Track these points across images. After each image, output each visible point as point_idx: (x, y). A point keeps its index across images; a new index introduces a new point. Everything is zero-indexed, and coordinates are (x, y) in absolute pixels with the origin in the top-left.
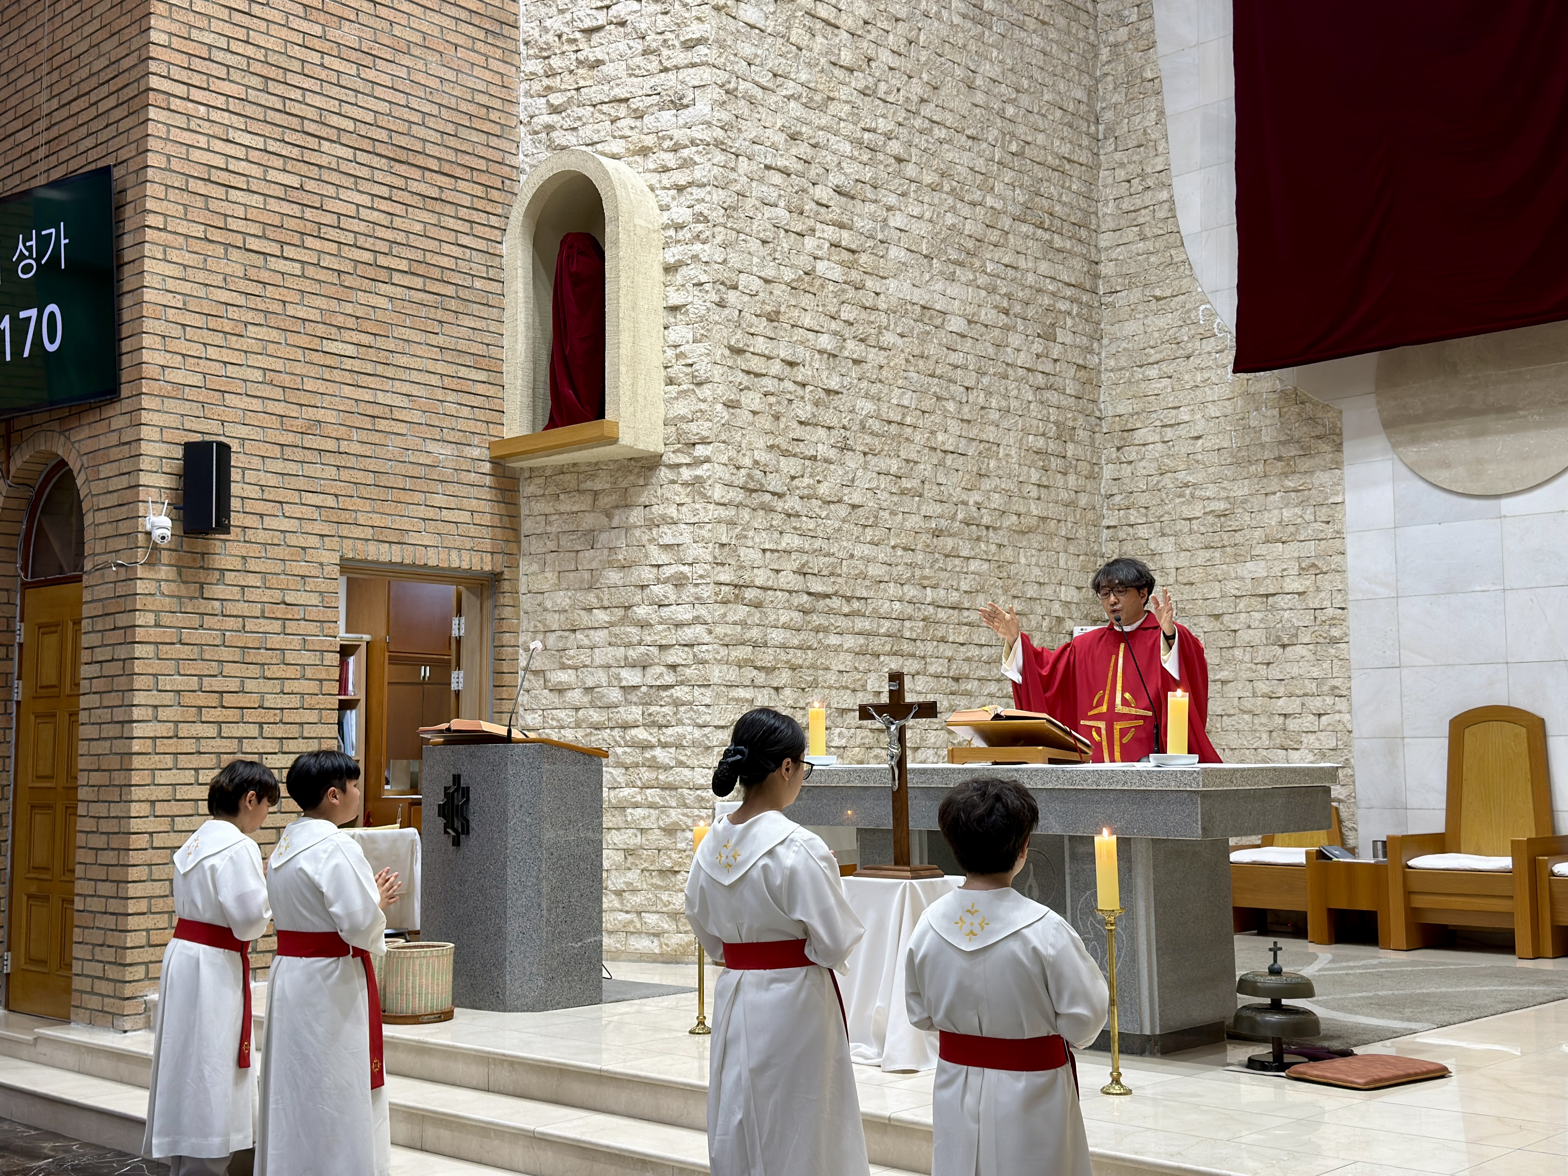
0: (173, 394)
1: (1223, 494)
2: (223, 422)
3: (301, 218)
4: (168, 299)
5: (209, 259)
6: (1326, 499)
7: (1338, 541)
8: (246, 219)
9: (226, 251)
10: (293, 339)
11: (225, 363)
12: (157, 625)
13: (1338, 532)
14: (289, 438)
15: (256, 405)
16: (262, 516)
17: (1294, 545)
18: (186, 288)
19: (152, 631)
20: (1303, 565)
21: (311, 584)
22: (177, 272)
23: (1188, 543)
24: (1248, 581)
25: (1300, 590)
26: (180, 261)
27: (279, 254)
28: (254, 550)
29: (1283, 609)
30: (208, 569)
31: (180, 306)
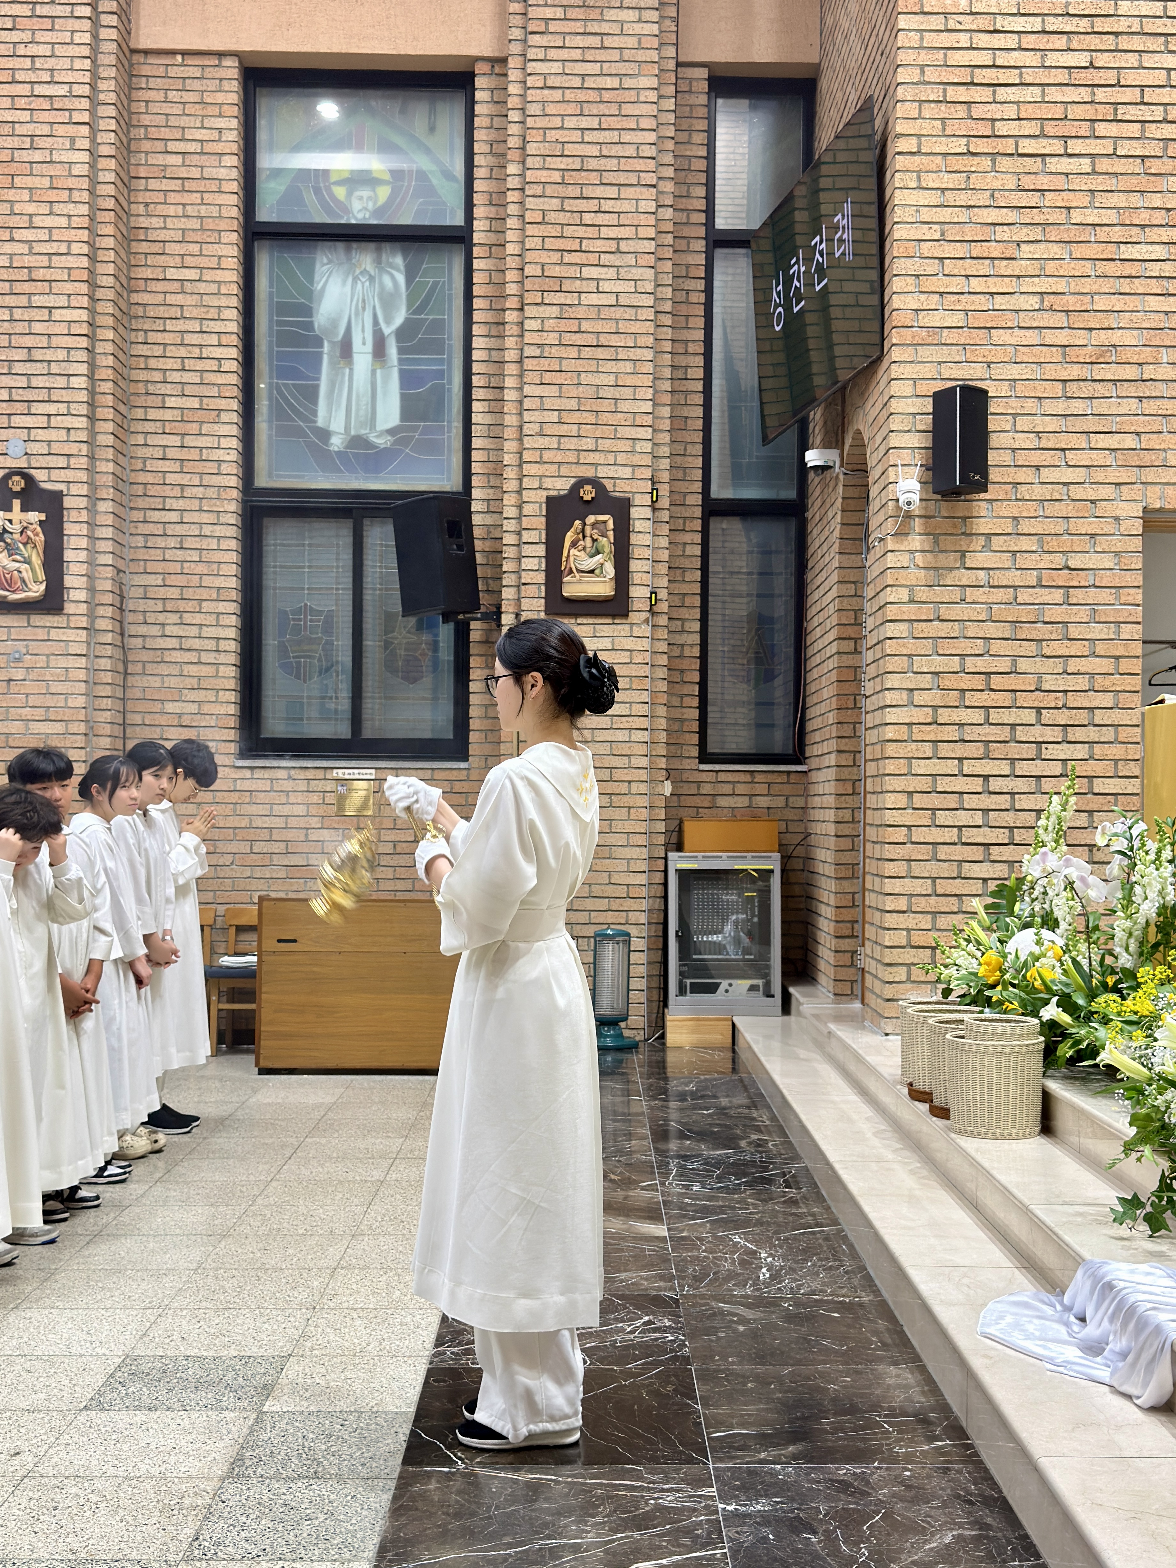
0: (929, 340)
2: (989, 364)
3: (1092, 102)
4: (924, 232)
5: (974, 175)
8: (1019, 119)
9: (994, 162)
10: (1079, 251)
11: (992, 294)
12: (912, 601)
14: (1075, 371)
15: (1032, 337)
16: (1038, 467)
18: (944, 215)
19: (905, 608)
21: (1103, 543)
22: (933, 198)
26: (936, 186)
27: (1062, 152)
28: (1029, 509)
30: (972, 535)
31: (937, 236)
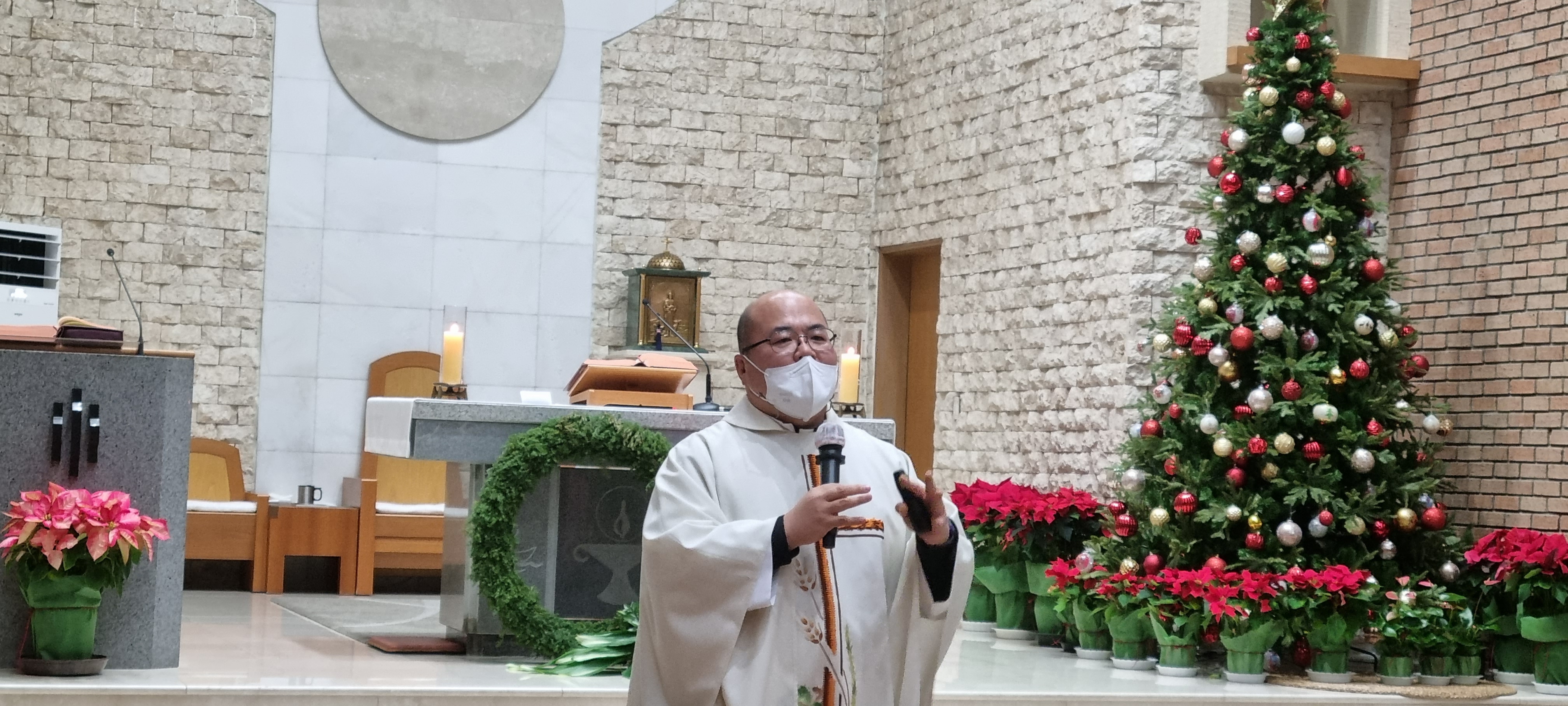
1: (117, 79)
6: (248, 109)
7: (259, 160)
13: (260, 149)
17: (206, 154)
20: (217, 179)
23: (68, 128)
24: (145, 187)
25: (212, 206)
29: (187, 225)
